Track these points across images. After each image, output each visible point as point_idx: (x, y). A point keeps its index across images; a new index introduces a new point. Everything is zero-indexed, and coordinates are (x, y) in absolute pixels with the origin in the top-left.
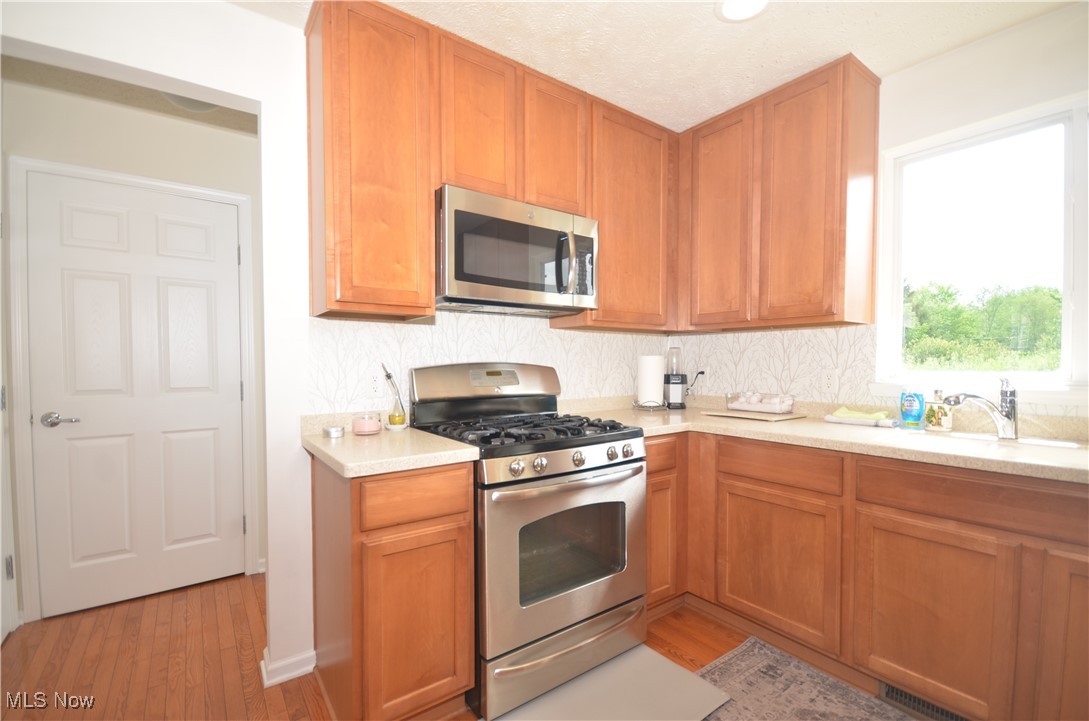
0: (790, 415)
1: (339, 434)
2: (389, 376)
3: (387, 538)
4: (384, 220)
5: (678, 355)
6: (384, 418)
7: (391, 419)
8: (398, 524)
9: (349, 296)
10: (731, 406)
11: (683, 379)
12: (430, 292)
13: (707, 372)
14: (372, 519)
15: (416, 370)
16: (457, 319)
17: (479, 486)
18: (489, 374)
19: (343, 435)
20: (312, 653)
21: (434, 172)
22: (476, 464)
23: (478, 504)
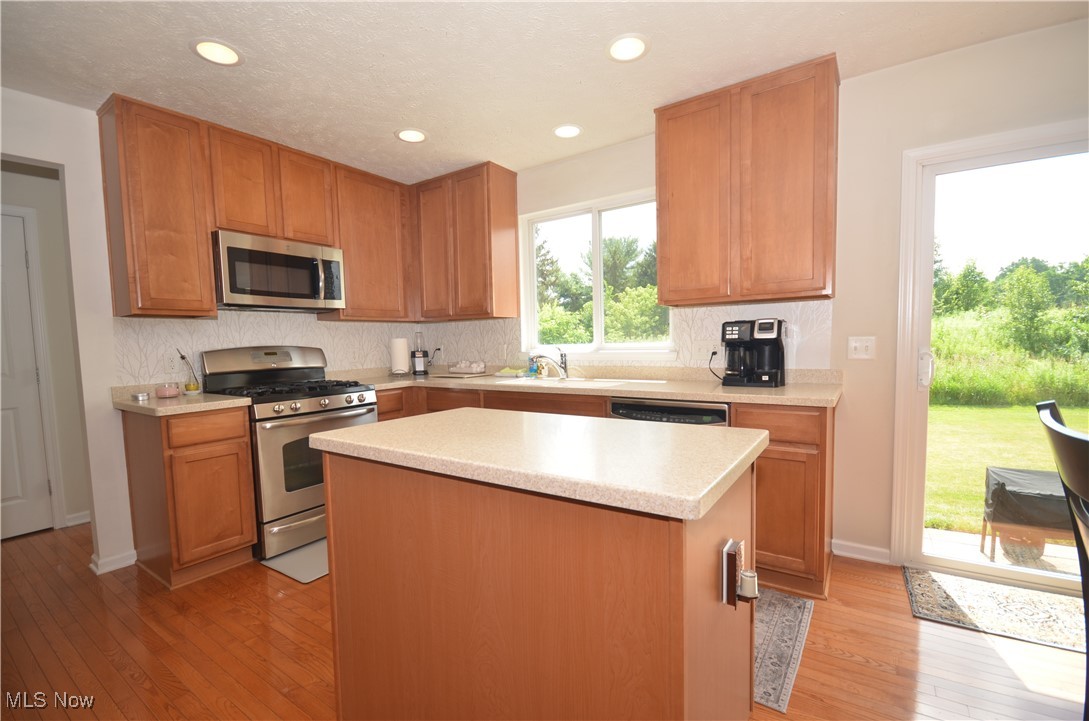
0: (483, 374)
1: (146, 398)
2: (183, 358)
3: (189, 452)
4: (172, 254)
5: (421, 336)
6: (182, 387)
7: (187, 387)
8: (196, 444)
9: (148, 304)
10: (452, 369)
11: (425, 354)
12: (212, 300)
13: (442, 349)
14: (176, 441)
15: (206, 352)
16: (239, 316)
17: (253, 420)
18: (266, 354)
19: (149, 399)
20: (134, 552)
21: (209, 219)
22: (250, 409)
23: (253, 432)
